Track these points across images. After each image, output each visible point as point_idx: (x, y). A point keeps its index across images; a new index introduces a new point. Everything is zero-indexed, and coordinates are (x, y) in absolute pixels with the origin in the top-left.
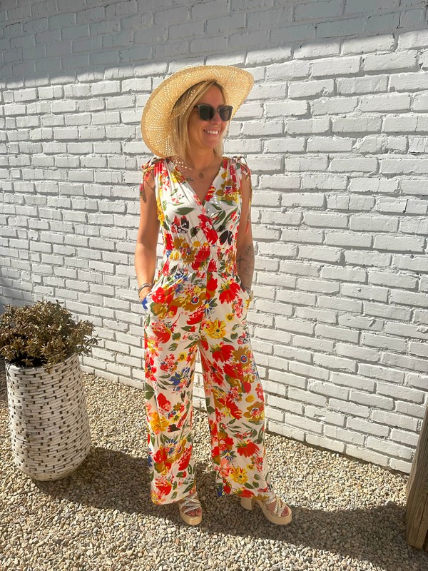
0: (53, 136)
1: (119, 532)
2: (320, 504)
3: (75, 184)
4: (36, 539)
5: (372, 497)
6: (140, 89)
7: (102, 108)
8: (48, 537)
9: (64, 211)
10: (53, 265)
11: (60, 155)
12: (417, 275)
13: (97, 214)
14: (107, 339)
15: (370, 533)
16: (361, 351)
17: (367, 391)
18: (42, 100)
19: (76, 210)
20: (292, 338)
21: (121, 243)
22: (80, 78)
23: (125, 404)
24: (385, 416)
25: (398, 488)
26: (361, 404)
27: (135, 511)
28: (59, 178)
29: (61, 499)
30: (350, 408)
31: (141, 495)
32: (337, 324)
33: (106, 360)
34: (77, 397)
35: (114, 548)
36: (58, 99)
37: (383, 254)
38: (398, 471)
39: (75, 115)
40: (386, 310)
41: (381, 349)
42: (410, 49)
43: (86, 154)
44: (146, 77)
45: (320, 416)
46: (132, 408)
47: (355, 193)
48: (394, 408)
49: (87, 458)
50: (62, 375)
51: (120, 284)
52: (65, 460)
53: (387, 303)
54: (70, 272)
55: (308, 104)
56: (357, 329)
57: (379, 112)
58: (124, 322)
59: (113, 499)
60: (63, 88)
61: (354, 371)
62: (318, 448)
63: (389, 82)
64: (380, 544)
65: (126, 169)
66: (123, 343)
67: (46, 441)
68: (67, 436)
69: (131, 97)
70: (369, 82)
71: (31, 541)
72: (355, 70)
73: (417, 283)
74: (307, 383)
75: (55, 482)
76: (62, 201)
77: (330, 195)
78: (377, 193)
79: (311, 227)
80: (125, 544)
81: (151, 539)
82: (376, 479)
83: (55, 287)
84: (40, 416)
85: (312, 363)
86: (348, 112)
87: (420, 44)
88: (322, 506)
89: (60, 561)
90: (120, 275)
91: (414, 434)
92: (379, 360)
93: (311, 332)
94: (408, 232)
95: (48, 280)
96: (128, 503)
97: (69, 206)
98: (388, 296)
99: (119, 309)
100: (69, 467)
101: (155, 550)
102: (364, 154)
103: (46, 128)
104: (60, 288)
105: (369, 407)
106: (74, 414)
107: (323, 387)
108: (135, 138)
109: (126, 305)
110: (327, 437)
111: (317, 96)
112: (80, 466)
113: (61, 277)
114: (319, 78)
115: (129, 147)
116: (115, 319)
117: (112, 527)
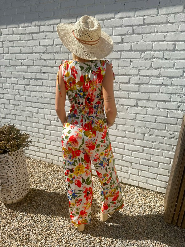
0: (9, 51)
1: (44, 224)
2: (129, 208)
3: (19, 73)
4: (7, 229)
5: (150, 203)
6: (48, 30)
7: (31, 39)
8: (12, 228)
9: (14, 85)
10: (10, 110)
11: (12, 60)
12: (167, 111)
13: (29, 86)
14: (35, 142)
15: (150, 218)
16: (145, 143)
17: (147, 159)
18: (3, 35)
19: (20, 84)
20: (116, 139)
21: (41, 99)
22: (21, 25)
23: (44, 170)
24: (155, 170)
25: (161, 199)
26: (145, 165)
27: (50, 214)
28: (12, 70)
29: (17, 211)
30: (141, 167)
31: (53, 208)
32: (134, 132)
33: (35, 151)
34: (23, 167)
35: (42, 230)
36: (11, 34)
37: (154, 102)
38: (161, 193)
39: (18, 42)
40: (155, 125)
41: (153, 142)
42: (164, 14)
43: (24, 59)
44: (51, 25)
45: (128, 171)
46: (47, 171)
47: (142, 76)
48: (159, 167)
49: (28, 193)
50: (16, 157)
51: (41, 117)
52: (19, 194)
53: (155, 122)
54: (17, 112)
55: (122, 37)
56: (143, 134)
57: (151, 41)
58: (43, 134)
59: (41, 210)
60: (13, 30)
61: (142, 151)
62: (127, 184)
63: (156, 29)
64: (154, 222)
65: (42, 66)
66: (43, 143)
67: (10, 186)
68: (19, 184)
69: (44, 34)
70: (147, 28)
71: (4, 230)
72: (141, 23)
73: (168, 114)
74: (122, 157)
75: (14, 204)
76: (13, 80)
77: (131, 77)
78: (151, 76)
79: (124, 91)
80: (47, 228)
81: (58, 226)
82: (152, 196)
83: (11, 119)
84: (7, 175)
85: (125, 149)
86: (138, 41)
87: (168, 12)
88: (130, 208)
89: (18, 237)
90: (40, 113)
91: (167, 177)
92: (152, 146)
93: (124, 136)
94: (164, 92)
95: (8, 116)
96: (47, 211)
97: (17, 83)
98: (156, 119)
99: (40, 128)
100: (21, 197)
101: (60, 230)
102: (145, 59)
103: (5, 48)
104: (14, 119)
105: (149, 166)
106: (22, 174)
107: (129, 159)
108: (46, 52)
109: (43, 126)
110: (131, 180)
111: (126, 34)
112: (25, 197)
113: (14, 115)
114: (126, 26)
115: (44, 56)
116: (39, 133)
117: (41, 222)
